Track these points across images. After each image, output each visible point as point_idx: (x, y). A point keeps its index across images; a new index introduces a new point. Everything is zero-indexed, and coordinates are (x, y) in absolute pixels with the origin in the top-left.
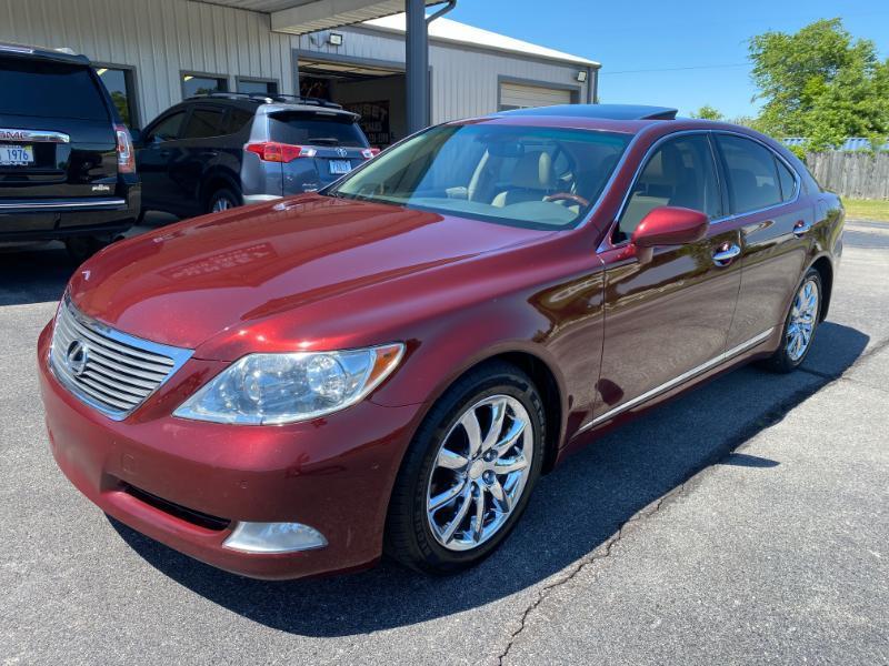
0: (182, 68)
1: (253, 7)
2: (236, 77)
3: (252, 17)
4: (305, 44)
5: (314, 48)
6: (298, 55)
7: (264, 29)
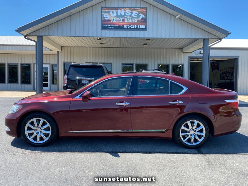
0: (158, 63)
1: (178, 47)
2: (172, 64)
3: (177, 50)
4: (193, 54)
5: (195, 55)
6: (190, 57)
7: (181, 52)
